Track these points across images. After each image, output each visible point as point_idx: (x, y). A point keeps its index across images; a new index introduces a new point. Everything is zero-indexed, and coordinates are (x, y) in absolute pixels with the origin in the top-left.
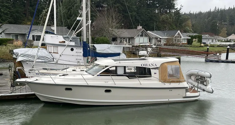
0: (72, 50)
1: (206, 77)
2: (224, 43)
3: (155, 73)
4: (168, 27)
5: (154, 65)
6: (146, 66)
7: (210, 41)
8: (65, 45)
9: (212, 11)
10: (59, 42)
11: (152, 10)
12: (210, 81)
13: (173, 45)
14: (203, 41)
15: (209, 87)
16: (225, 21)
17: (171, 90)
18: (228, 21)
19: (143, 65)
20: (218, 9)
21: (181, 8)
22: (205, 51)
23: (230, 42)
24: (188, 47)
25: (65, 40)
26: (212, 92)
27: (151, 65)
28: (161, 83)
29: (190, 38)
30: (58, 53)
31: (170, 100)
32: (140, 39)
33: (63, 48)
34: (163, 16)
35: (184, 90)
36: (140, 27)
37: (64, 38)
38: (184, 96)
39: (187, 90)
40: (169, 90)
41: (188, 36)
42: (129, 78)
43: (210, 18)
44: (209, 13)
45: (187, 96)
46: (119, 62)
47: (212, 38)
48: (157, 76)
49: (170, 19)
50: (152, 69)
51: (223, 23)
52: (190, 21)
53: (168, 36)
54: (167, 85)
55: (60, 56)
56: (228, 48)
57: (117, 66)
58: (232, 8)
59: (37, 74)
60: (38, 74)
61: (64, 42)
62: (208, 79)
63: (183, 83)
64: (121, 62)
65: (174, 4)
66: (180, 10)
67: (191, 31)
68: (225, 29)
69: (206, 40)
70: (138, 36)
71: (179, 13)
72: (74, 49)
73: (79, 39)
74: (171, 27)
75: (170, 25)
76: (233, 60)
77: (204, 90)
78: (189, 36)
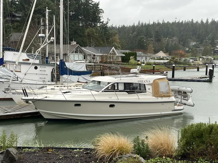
0: (36, 68)
1: (188, 92)
2: (158, 61)
3: (149, 89)
4: (94, 43)
5: (148, 81)
6: (142, 82)
7: (144, 58)
8: (30, 64)
9: (136, 25)
10: (23, 60)
11: (77, 23)
12: (190, 96)
13: (110, 63)
14: (138, 58)
15: (190, 101)
16: (151, 37)
17: (163, 103)
18: (154, 37)
19: (139, 82)
20: (142, 24)
21: (108, 21)
22: (151, 70)
23: (164, 59)
24: (125, 65)
25: (29, 57)
26: (193, 105)
27: (145, 81)
28: (154, 97)
29: (124, 55)
30: (20, 72)
31: (162, 113)
32: (75, 55)
33: (28, 66)
34: (88, 30)
35: (173, 103)
36: (74, 43)
37: (28, 56)
38: (173, 109)
39: (175, 103)
40: (161, 104)
41: (121, 53)
42: (129, 94)
43: (135, 33)
44: (133, 28)
45: (175, 109)
46: (120, 79)
47: (146, 55)
48: (151, 91)
49: (97, 34)
50: (147, 85)
51: (149, 39)
52: (117, 36)
53: (103, 53)
54: (160, 100)
55: (25, 74)
56: (173, 66)
57: (118, 83)
58: (157, 23)
59: (13, 94)
60: (15, 94)
61: (28, 60)
62: (189, 94)
63: (172, 97)
64: (121, 79)
65: (100, 17)
66: (107, 23)
67: (119, 48)
68: (151, 45)
69: (141, 57)
70: (73, 52)
71: (106, 27)
72: (38, 67)
73: (41, 56)
74: (97, 43)
75: (97, 40)
76: (180, 79)
77: (185, 104)
78: (123, 53)
